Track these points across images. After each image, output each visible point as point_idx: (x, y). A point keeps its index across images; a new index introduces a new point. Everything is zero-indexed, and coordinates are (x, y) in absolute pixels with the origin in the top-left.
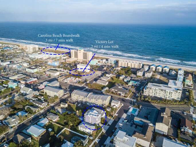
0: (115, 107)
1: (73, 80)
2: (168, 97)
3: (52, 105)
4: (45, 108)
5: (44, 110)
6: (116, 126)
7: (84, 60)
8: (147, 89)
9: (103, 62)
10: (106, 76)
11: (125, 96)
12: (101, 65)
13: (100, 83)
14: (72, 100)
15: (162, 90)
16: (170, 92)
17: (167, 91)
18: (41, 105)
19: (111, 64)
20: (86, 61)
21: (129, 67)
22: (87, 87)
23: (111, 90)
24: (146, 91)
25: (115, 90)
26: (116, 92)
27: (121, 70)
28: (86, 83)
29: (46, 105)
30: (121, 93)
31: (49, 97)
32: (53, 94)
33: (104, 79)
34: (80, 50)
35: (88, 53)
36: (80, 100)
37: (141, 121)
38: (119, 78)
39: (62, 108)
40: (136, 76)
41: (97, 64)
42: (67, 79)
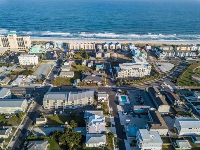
0: (103, 101)
1: (24, 79)
2: (141, 74)
3: (21, 126)
4: (12, 135)
5: (13, 140)
6: (121, 123)
7: (20, 48)
8: (121, 71)
9: (47, 47)
10: (64, 64)
11: (102, 85)
12: (47, 52)
13: (65, 76)
14: (45, 108)
15: (135, 69)
16: (143, 69)
17: (140, 69)
18: (3, 134)
19: (58, 48)
20: (24, 50)
21: (82, 49)
22: (52, 86)
23: (85, 81)
24: (120, 74)
25: (89, 81)
26: (90, 82)
27: (75, 54)
28: (45, 80)
29: (11, 132)
30: (97, 82)
31: (6, 117)
32: (11, 110)
33: (65, 70)
34: (11, 36)
35: (25, 38)
36: (58, 105)
37: (141, 108)
38: (81, 64)
39: (41, 126)
40: (96, 58)
41: (40, 51)
42: (16, 80)
